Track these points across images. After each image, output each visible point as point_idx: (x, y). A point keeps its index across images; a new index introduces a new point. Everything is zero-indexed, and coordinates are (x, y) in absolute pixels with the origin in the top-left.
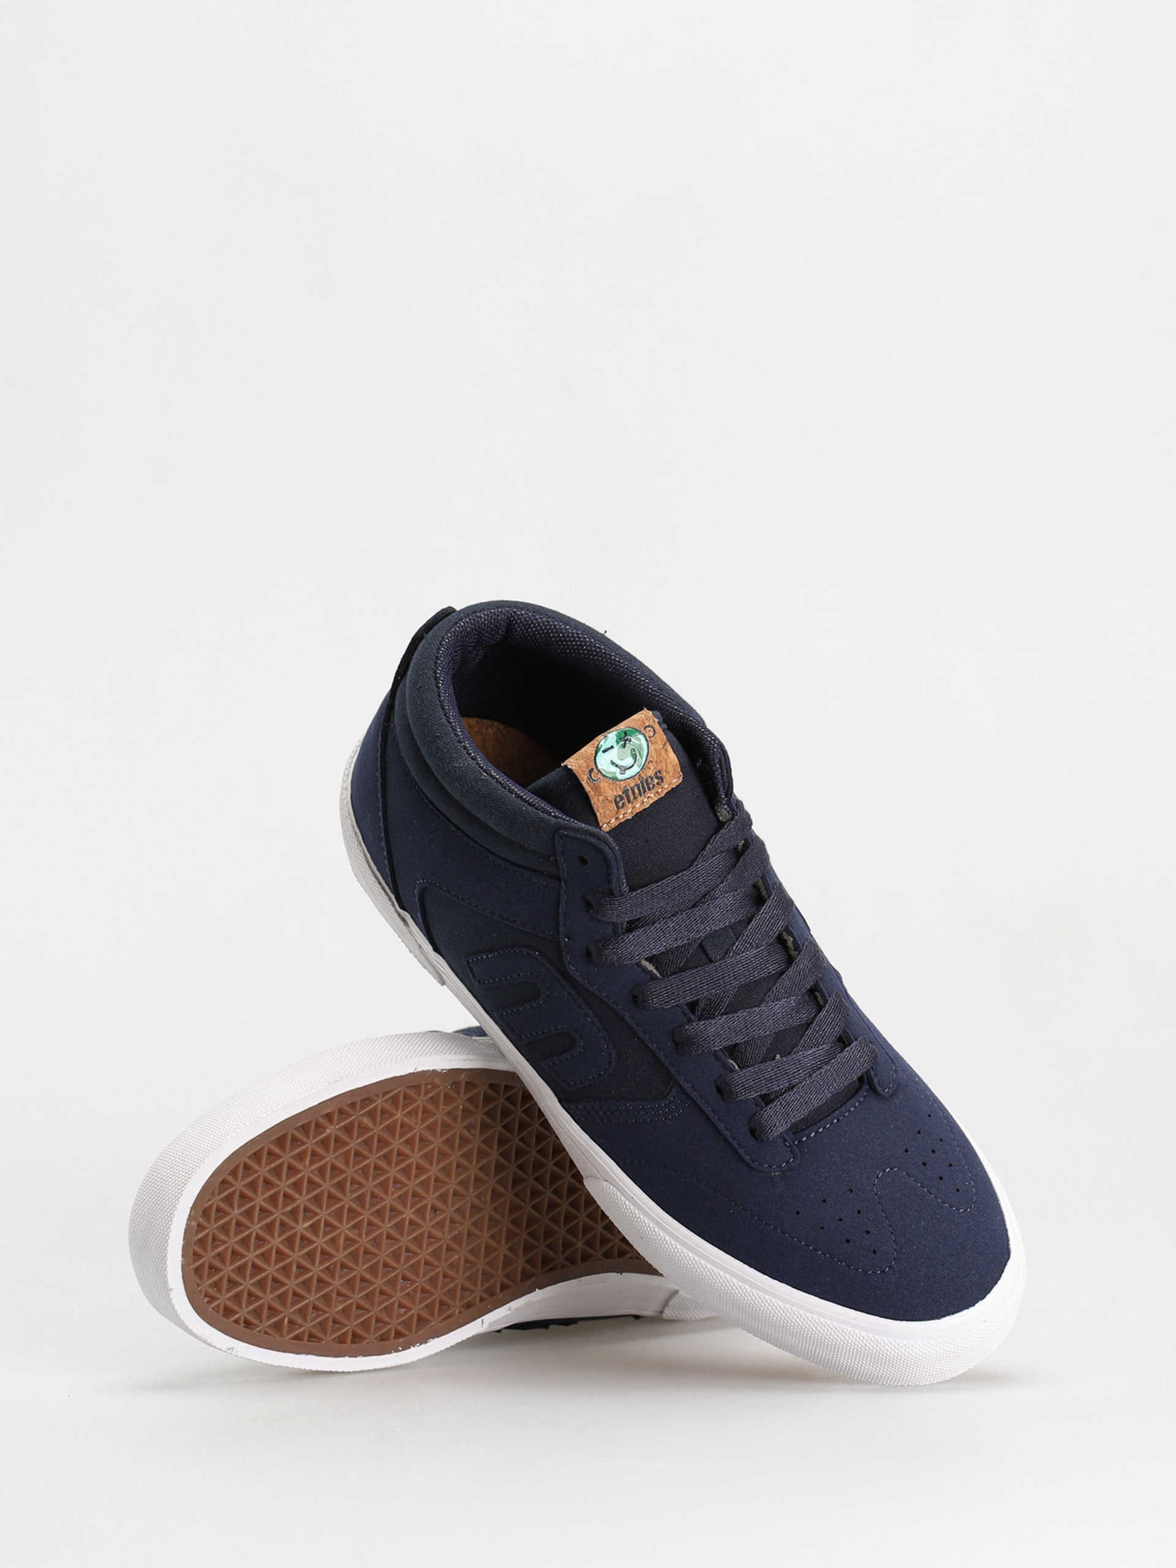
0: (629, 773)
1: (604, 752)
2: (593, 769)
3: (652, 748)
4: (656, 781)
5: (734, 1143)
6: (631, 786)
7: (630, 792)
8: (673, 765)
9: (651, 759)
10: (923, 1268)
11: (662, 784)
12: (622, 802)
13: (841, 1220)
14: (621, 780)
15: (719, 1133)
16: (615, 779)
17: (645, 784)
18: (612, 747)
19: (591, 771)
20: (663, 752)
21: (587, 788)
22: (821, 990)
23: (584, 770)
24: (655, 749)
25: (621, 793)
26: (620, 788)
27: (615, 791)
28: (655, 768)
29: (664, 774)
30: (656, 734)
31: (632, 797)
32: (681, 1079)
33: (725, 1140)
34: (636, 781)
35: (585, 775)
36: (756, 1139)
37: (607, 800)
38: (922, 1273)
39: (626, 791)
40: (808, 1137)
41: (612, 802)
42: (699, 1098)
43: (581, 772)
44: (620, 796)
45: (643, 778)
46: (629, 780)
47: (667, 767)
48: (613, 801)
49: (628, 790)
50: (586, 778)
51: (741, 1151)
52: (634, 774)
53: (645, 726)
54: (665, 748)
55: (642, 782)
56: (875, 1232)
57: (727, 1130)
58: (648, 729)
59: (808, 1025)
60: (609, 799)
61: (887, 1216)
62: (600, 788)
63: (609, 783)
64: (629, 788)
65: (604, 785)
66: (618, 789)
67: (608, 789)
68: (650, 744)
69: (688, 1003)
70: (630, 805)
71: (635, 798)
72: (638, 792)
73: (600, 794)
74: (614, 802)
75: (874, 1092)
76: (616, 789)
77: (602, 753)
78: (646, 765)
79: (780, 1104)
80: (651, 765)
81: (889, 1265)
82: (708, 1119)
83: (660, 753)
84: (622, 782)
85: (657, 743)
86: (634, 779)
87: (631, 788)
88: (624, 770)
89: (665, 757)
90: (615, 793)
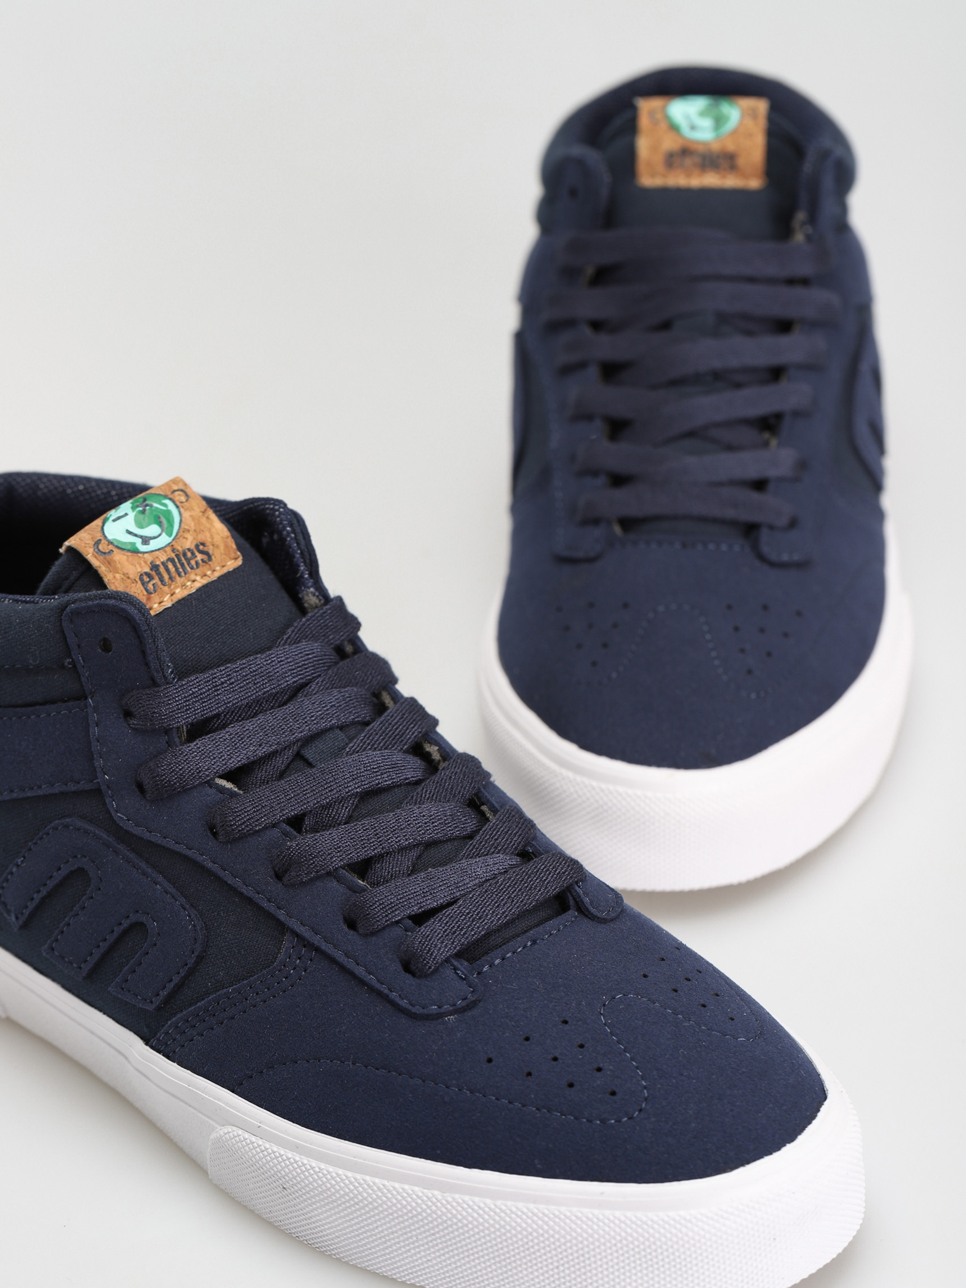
0: (154, 545)
1: (114, 521)
2: (100, 540)
3: (186, 515)
4: (199, 557)
5: (384, 989)
6: (162, 560)
7: (162, 569)
8: (222, 537)
9: (186, 527)
10: (692, 1105)
11: (210, 563)
12: (152, 583)
13: (555, 1059)
14: (146, 553)
15: (362, 982)
16: (136, 552)
17: (183, 559)
18: (126, 514)
19: (98, 543)
20: (204, 520)
21: (95, 562)
22: (488, 800)
23: (87, 542)
24: (191, 516)
25: (147, 570)
26: (145, 562)
27: (138, 566)
28: (194, 539)
29: (211, 547)
30: (190, 499)
31: (166, 577)
32: (293, 924)
33: (371, 989)
34: (168, 553)
35: (90, 547)
36: (414, 975)
37: (128, 578)
38: (691, 1112)
39: (155, 567)
40: (491, 965)
41: (137, 582)
42: (324, 944)
43: (83, 545)
44: (146, 574)
45: (178, 551)
46: (157, 552)
47: (212, 538)
48: (137, 579)
49: (158, 566)
50: (91, 550)
51: (394, 995)
52: (163, 545)
53: (172, 490)
54: (206, 515)
55: (177, 556)
56: (611, 1067)
57: (370, 973)
58: (177, 493)
59: (470, 837)
60: (131, 576)
61: (625, 1048)
62: (115, 562)
63: (128, 556)
64: (158, 563)
65: (118, 556)
66: (143, 564)
67: (126, 564)
68: (182, 510)
69: (288, 819)
70: (166, 588)
71: (171, 578)
72: (174, 569)
73: (116, 571)
74: (139, 582)
75: (586, 916)
76: (140, 564)
77: (112, 522)
78: (180, 534)
79: (439, 920)
80: (187, 535)
81: (639, 1108)
82: (343, 968)
83: (199, 521)
84: (146, 555)
85: (193, 509)
86: (165, 552)
87: (163, 563)
88: (146, 540)
89: (208, 526)
90: (139, 570)
